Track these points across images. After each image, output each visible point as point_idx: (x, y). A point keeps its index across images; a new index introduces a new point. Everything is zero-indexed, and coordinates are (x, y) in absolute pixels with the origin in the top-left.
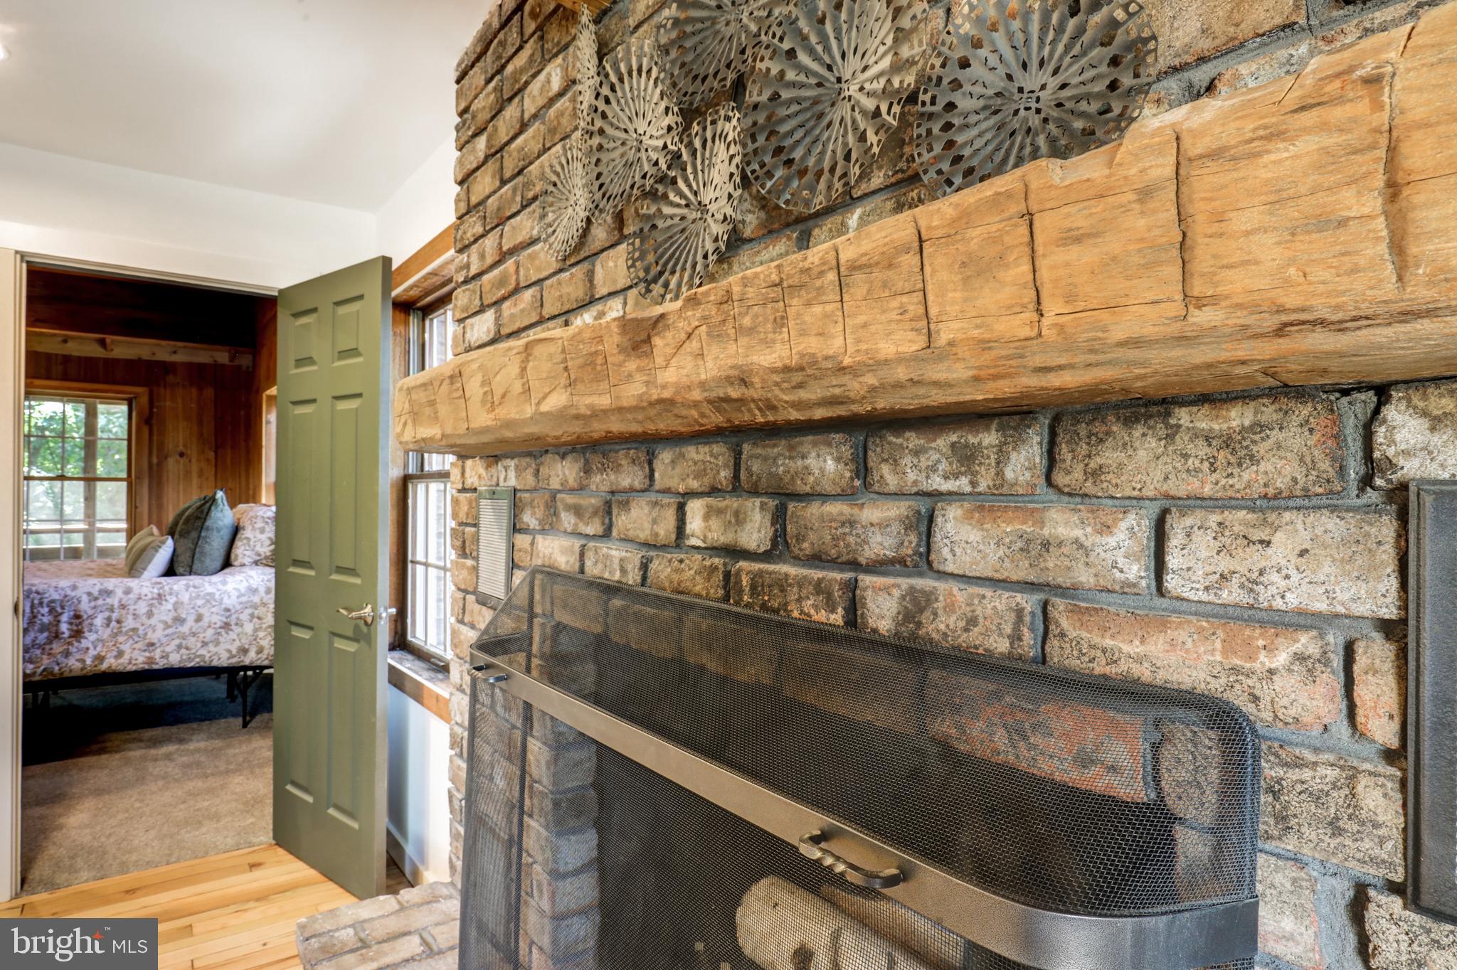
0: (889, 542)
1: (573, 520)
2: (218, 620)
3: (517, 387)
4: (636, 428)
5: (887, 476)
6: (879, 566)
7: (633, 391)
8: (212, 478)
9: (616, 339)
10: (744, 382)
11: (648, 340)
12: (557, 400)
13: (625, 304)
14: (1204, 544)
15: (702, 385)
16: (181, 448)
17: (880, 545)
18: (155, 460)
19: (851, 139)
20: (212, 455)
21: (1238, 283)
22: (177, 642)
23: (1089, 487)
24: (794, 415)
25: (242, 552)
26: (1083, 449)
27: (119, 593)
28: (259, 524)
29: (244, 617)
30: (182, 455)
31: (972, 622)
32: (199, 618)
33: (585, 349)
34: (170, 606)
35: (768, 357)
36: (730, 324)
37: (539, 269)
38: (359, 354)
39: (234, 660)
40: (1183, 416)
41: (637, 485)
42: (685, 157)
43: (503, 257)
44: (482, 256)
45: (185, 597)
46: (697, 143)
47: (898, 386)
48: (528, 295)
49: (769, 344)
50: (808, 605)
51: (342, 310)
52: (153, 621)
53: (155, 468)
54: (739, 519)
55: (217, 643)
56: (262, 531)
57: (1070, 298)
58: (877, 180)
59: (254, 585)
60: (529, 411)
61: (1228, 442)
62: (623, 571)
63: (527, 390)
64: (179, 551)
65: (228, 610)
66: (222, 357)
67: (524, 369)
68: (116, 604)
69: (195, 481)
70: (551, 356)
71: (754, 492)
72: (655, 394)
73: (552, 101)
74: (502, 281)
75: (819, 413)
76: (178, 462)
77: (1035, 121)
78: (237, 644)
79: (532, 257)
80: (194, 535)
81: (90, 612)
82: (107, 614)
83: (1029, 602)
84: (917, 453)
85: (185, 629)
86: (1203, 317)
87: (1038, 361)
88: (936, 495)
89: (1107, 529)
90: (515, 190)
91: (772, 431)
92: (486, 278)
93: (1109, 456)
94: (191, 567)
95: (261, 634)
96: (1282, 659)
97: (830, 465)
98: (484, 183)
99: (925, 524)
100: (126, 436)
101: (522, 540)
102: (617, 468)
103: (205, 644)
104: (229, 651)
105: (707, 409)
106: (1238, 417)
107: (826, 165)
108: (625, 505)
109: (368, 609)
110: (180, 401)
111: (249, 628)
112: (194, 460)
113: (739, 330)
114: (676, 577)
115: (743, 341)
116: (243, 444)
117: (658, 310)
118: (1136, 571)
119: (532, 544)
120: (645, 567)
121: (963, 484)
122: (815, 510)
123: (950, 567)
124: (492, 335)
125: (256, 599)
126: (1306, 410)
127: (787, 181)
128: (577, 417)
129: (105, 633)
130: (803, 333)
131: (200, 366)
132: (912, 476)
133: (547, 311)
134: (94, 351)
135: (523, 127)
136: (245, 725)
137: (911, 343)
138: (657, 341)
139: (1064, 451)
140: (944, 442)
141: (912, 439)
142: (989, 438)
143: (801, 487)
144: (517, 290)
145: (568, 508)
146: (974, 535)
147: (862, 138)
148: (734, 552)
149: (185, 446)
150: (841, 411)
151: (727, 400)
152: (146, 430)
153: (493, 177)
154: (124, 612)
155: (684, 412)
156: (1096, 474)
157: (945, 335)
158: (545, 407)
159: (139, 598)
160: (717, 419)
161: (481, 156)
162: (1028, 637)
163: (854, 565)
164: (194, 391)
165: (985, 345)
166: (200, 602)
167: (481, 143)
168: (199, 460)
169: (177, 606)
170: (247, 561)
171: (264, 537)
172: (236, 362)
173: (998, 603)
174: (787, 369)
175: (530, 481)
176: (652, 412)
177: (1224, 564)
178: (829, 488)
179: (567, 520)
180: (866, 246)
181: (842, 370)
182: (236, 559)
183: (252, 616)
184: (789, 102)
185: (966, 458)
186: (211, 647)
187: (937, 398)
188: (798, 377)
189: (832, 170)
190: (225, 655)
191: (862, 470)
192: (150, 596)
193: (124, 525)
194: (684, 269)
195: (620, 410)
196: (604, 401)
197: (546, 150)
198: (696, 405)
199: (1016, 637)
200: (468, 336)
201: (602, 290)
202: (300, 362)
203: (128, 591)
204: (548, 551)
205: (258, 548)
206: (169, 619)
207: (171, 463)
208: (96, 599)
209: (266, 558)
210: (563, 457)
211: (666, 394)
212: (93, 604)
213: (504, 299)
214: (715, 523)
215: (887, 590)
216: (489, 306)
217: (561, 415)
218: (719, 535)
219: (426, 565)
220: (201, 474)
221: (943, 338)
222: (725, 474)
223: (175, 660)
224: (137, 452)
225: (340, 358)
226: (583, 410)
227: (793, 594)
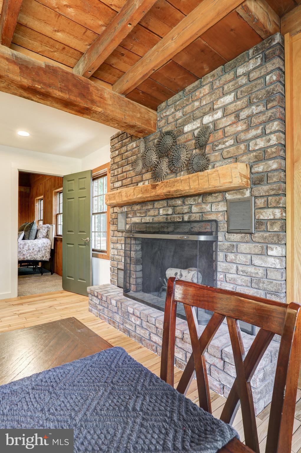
0: (187, 210)
1: (139, 214)
2: (37, 250)
3: (133, 194)
4: (153, 199)
5: (187, 203)
6: (186, 213)
7: (153, 194)
9: (151, 187)
10: (169, 192)
11: (156, 187)
12: (140, 196)
13: (149, 181)
14: (215, 206)
15: (164, 193)
17: (186, 211)
19: (182, 164)
21: (212, 184)
22: (29, 254)
23: (206, 202)
24: (176, 196)
25: (39, 235)
26: (205, 198)
28: (44, 229)
29: (43, 249)
31: (195, 217)
32: (33, 249)
33: (145, 188)
34: (27, 246)
35: (172, 189)
36: (167, 186)
37: (131, 175)
38: (85, 189)
39: (41, 259)
40: (213, 195)
41: (151, 208)
42: (159, 162)
43: (123, 172)
44: (118, 172)
45: (30, 245)
46: (161, 161)
47: (187, 192)
48: (129, 179)
49: (173, 188)
50: (177, 220)
51: (80, 180)
54: (168, 210)
55: (38, 255)
56: (44, 230)
57: (201, 184)
58: (185, 169)
59: (44, 242)
60: (135, 197)
61: (216, 197)
62: (149, 220)
63: (134, 194)
64: (26, 234)
65: (39, 247)
66: (22, 189)
67: (134, 191)
70: (139, 189)
71: (170, 206)
72: (157, 194)
73: (133, 148)
74: (123, 176)
75: (179, 196)
77: (200, 166)
78: (41, 255)
79: (130, 173)
80: (29, 231)
83: (201, 214)
84: (190, 200)
85: (31, 251)
86: (210, 186)
87: (199, 190)
88: (192, 204)
89: (207, 206)
90: (125, 161)
91: (172, 198)
92: (119, 176)
93: (207, 199)
94: (29, 238)
95: (46, 253)
96: (220, 215)
97: (180, 202)
98: (118, 159)
99: (190, 208)
101: (128, 219)
102: (148, 206)
103: (35, 255)
104: (40, 257)
105: (164, 196)
106: (217, 194)
107: (179, 167)
108: (149, 211)
109: (88, 238)
111: (44, 252)
113: (169, 186)
114: (158, 220)
115: (169, 187)
117: (157, 183)
118: (209, 210)
119: (131, 219)
120: (153, 219)
121: (194, 203)
122: (178, 208)
123: (193, 212)
124: (121, 186)
125: (45, 245)
126: (221, 194)
127: (174, 168)
128: (143, 198)
130: (177, 187)
132: (189, 203)
133: (133, 182)
135: (127, 151)
136: (42, 275)
137: (188, 188)
138: (157, 187)
139: (204, 199)
140: (192, 198)
141: (189, 198)
142: (197, 198)
143: (176, 205)
144: (126, 178)
145: (138, 213)
146: (195, 208)
147: (183, 165)
148: (167, 215)
150: (181, 195)
151: (167, 195)
153: (120, 158)
155: (161, 196)
156: (206, 201)
157: (191, 187)
158: (137, 197)
159: (21, 244)
160: (165, 197)
161: (117, 154)
162: (201, 218)
163: (183, 214)
165: (195, 188)
166: (33, 245)
167: (117, 152)
169: (29, 246)
170: (41, 237)
171: (45, 231)
173: (198, 215)
174: (175, 191)
175: (130, 209)
176: (156, 197)
177: (216, 208)
178: (180, 205)
179: (138, 215)
180: (184, 178)
181: (181, 191)
182: (38, 237)
183: (44, 249)
184: (174, 159)
185: (195, 200)
186: (36, 256)
187: (191, 193)
188: (176, 192)
189: (180, 168)
190: (39, 258)
191: (184, 202)
192: (23, 244)
194: (160, 178)
195: (151, 197)
196: (149, 195)
197: (132, 156)
198: (162, 195)
199: (200, 218)
200: (114, 186)
201: (144, 179)
202: (69, 191)
204: (134, 220)
205: (43, 234)
206: (27, 249)
209: (45, 236)
210: (137, 205)
211: (158, 194)
213: (123, 179)
214: (164, 211)
215: (187, 216)
216: (120, 181)
217: (141, 198)
218: (165, 213)
219: (95, 232)
221: (191, 188)
222: (166, 205)
223: (29, 258)
225: (80, 190)
226: (144, 197)
227: (175, 219)
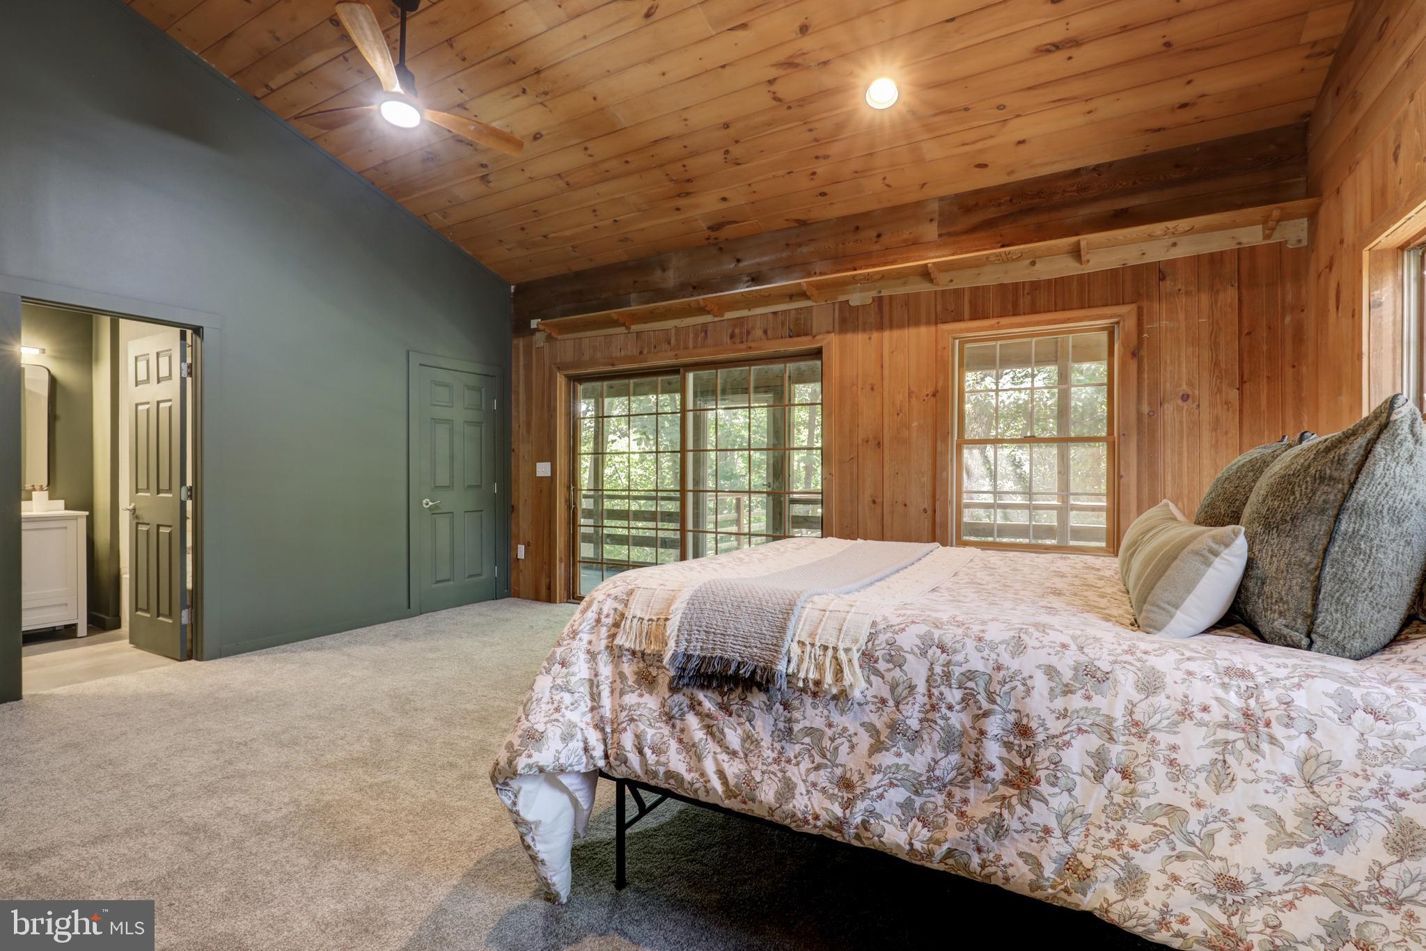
8: (1235, 431)
16: (1184, 388)
18: (1145, 409)
20: (1234, 395)
27: (1126, 683)
30: (1185, 398)
34: (1288, 767)
52: (1234, 801)
53: (1146, 420)
64: (1266, 565)
66: (1252, 236)
68: (1119, 714)
69: (1206, 436)
76: (1180, 409)
80: (1315, 527)
81: (1055, 727)
82: (1094, 741)
94: (1311, 619)
100: (1105, 380)
110: (1181, 316)
112: (1205, 404)
116: (1289, 372)
129: (1092, 798)
131: (1215, 260)
134: (1065, 267)
149: (1190, 384)
152: (1133, 366)
154: (1142, 747)
159: (1185, 714)
164: (1205, 298)
168: (1212, 405)
172: (1276, 238)
192: (1217, 714)
193: (1103, 503)
203: (1150, 685)
206: (1288, 804)
207: (1170, 413)
208: (1068, 691)
212: (1059, 703)
220: (1216, 424)
224: (1121, 397)
